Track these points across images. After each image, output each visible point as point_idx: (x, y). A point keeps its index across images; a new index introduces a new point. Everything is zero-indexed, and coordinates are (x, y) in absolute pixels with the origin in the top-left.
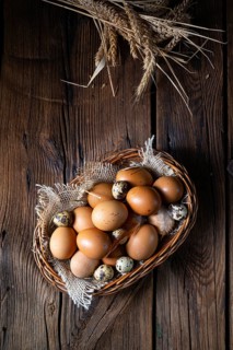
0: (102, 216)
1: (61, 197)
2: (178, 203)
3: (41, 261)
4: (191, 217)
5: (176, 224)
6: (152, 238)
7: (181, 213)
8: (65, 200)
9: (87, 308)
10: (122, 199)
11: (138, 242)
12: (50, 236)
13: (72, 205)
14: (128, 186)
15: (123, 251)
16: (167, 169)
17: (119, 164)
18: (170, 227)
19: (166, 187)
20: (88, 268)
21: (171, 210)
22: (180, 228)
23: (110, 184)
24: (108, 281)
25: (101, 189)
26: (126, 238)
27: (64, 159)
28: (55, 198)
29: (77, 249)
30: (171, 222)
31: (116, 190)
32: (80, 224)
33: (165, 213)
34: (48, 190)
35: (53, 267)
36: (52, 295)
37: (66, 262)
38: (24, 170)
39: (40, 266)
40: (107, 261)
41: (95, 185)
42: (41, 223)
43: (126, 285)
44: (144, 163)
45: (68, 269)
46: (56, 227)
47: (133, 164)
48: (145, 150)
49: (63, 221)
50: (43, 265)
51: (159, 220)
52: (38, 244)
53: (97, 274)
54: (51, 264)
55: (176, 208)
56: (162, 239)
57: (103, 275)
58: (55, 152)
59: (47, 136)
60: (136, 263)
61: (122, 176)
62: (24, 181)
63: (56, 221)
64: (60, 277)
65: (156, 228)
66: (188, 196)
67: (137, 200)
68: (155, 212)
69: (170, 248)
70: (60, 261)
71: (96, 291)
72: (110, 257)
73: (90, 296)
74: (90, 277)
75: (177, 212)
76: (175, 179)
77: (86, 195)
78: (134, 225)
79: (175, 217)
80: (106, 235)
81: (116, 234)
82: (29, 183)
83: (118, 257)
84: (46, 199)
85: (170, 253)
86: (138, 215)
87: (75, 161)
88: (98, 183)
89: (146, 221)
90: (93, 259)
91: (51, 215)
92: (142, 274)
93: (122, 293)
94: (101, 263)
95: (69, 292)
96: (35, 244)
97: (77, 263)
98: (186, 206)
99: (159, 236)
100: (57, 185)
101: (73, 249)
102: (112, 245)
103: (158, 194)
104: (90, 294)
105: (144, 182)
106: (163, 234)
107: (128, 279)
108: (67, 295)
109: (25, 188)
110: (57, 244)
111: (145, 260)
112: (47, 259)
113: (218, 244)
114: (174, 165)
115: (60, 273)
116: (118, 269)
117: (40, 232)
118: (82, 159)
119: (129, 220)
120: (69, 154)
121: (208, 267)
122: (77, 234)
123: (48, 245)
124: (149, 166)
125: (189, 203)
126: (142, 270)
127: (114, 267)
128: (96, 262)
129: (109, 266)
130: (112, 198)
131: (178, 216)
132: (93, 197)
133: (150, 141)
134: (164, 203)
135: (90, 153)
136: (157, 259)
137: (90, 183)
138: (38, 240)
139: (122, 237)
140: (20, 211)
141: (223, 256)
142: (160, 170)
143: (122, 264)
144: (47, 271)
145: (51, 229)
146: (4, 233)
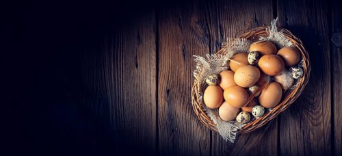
0: (243, 76)
1: (210, 64)
2: (296, 66)
3: (198, 110)
4: (306, 76)
5: (295, 81)
6: (278, 92)
7: (298, 73)
8: (213, 66)
9: (232, 142)
10: (255, 64)
11: (268, 95)
12: (204, 93)
13: (218, 70)
14: (259, 55)
15: (257, 102)
16: (287, 44)
17: (252, 39)
18: (291, 84)
19: (288, 55)
20: (232, 115)
21: (291, 71)
22: (298, 84)
23: (246, 53)
24: (247, 123)
25: (239, 57)
26: (258, 93)
27: (209, 36)
28: (207, 65)
29: (224, 101)
30: (291, 80)
31: (251, 58)
32: (225, 83)
33: (287, 74)
34: (201, 59)
35: (206, 114)
37: (216, 110)
38: (180, 45)
39: (197, 113)
40: (245, 109)
41: (234, 55)
42: (198, 82)
43: (260, 125)
44: (270, 37)
45: (217, 115)
46: (207, 85)
47: (261, 38)
48: (271, 28)
49: (213, 81)
50: (200, 112)
51: (283, 79)
52: (195, 98)
53: (239, 118)
54: (204, 112)
55: (295, 70)
56: (285, 93)
57: (243, 119)
58: (202, 31)
59: (197, 20)
60: (266, 110)
61: (255, 48)
62: (181, 53)
63: (208, 81)
64: (212, 121)
65: (280, 85)
66: (304, 61)
67: (267, 64)
68: (279, 73)
69: (290, 99)
70: (212, 109)
71: (238, 130)
72: (247, 106)
73: (235, 134)
74: (233, 121)
75: (296, 73)
76: (294, 49)
77: (229, 62)
78: (265, 82)
79: (294, 77)
80: (246, 89)
81: (252, 89)
82: (184, 55)
83: (254, 106)
84: (202, 66)
85: (291, 103)
86: (267, 75)
87: (217, 36)
88: (237, 53)
89: (273, 79)
90: (236, 108)
91: (204, 77)
92: (271, 118)
93: (257, 131)
94: (241, 110)
95: (220, 131)
96: (193, 98)
97: (224, 111)
98: (302, 68)
99: (283, 90)
100: (207, 55)
101: (222, 100)
102: (250, 98)
103: (282, 59)
104: (234, 132)
105: (270, 51)
106: (286, 89)
107: (261, 121)
108: (216, 133)
109: (182, 58)
110: (209, 98)
111: (272, 108)
112: (202, 108)
113: (325, 96)
114: (293, 38)
115: (212, 118)
116: (254, 114)
117: (196, 89)
118: (222, 36)
119: (262, 79)
120: (213, 33)
121: (318, 112)
122: (223, 91)
123: (203, 98)
124: (274, 39)
125: (304, 66)
126: (271, 115)
127: (250, 114)
128: (238, 110)
129: (247, 113)
130: (249, 64)
131: (297, 75)
132: (234, 64)
133: (275, 21)
134: (286, 66)
135: (228, 31)
136: (281, 107)
137: (231, 53)
138: (195, 95)
139: (257, 91)
140: (179, 73)
141: (329, 104)
142: (282, 42)
143: (257, 111)
144: (203, 117)
145: (204, 87)
146: (168, 91)
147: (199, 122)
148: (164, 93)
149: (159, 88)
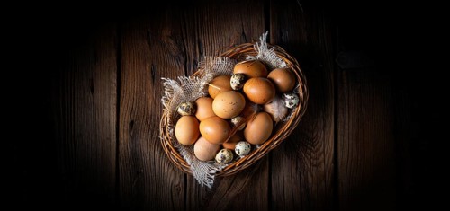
0: (222, 104)
1: (184, 89)
2: (290, 92)
3: (168, 146)
4: (302, 105)
5: (289, 111)
6: (267, 125)
7: (293, 101)
8: (187, 92)
9: (210, 187)
10: (240, 90)
11: (255, 128)
12: (175, 124)
13: (194, 96)
14: (245, 78)
15: (241, 136)
16: (280, 64)
17: (237, 58)
18: (283, 115)
19: (279, 78)
20: (210, 153)
21: (284, 99)
22: (293, 114)
23: (229, 76)
24: (229, 163)
25: (220, 80)
26: (244, 125)
27: (185, 54)
28: (179, 90)
29: (200, 136)
30: (284, 110)
31: (234, 81)
32: (202, 113)
33: (279, 102)
34: (172, 82)
35: (179, 152)
36: (178, 178)
37: (190, 147)
38: (148, 64)
39: (167, 151)
40: (227, 146)
41: (215, 77)
42: (167, 112)
43: (245, 166)
44: (259, 56)
45: (192, 154)
46: (180, 116)
47: (249, 58)
48: (260, 44)
49: (187, 110)
50: (170, 150)
51: (273, 108)
52: (165, 132)
53: (218, 157)
54: (176, 149)
55: (288, 97)
56: (276, 125)
57: (224, 158)
58: (176, 48)
59: (169, 33)
60: (253, 147)
61: (239, 69)
62: (149, 75)
63: (180, 110)
64: (185, 160)
65: (271, 116)
66: (300, 85)
67: (254, 90)
68: (269, 100)
69: (283, 133)
70: (185, 146)
71: (218, 172)
72: (229, 142)
73: (213, 177)
74: (212, 160)
75: (290, 100)
76: (288, 71)
77: (207, 86)
78: (251, 112)
79: (288, 105)
80: (227, 122)
81: (235, 121)
82: (153, 77)
83: (237, 142)
84: (172, 91)
85: (284, 138)
86: (254, 104)
87: (195, 54)
88: (217, 75)
89: (262, 109)
90: (214, 144)
91: (176, 105)
92: (259, 157)
93: (241, 174)
94: (221, 147)
95: (194, 174)
96: (161, 132)
97: (200, 148)
98: (298, 95)
99: (274, 122)
100: (180, 78)
101: (197, 135)
102: (232, 131)
103: (272, 85)
104: (212, 174)
105: (259, 74)
106: (277, 121)
107: (246, 161)
108: (192, 176)
109: (150, 82)
110: (182, 131)
111: (261, 145)
112: (173, 145)
113: (327, 129)
114: (287, 57)
115: (185, 157)
116: (237, 152)
117: (166, 121)
118: (201, 54)
119: (246, 108)
120: (190, 50)
121: (318, 150)
122: (199, 122)
123: (174, 132)
124: (264, 59)
125: (300, 92)
126: (259, 153)
127: (233, 151)
128: (217, 147)
129: (229, 150)
130: (231, 89)
131: (290, 104)
132: (213, 89)
133: (265, 36)
134: (277, 93)
135: (209, 48)
136: (272, 143)
137: (210, 76)
138: (164, 128)
139: (240, 124)
140: (146, 100)
141: (332, 140)
142: (273, 62)
143: (240, 148)
144: (174, 156)
145: (175, 118)
146: (132, 123)
147: (170, 163)
148: (127, 125)
149: (120, 120)
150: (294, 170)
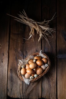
0: (31, 66)
2: (47, 63)
3: (19, 75)
4: (49, 66)
5: (46, 68)
6: (41, 70)
8: (24, 63)
9: (28, 84)
10: (35, 63)
11: (39, 71)
14: (36, 60)
15: (35, 73)
16: (44, 57)
17: (35, 56)
19: (44, 60)
20: (29, 76)
21: (45, 65)
22: (47, 68)
23: (33, 59)
25: (31, 60)
27: (23, 54)
28: (22, 62)
29: (26, 73)
31: (34, 61)
32: (27, 68)
34: (20, 61)
36: (21, 82)
37: (24, 75)
38: (15, 56)
40: (32, 75)
41: (30, 60)
42: (19, 67)
43: (36, 80)
44: (40, 55)
45: (24, 77)
46: (22, 68)
48: (40, 53)
49: (24, 67)
51: (43, 67)
53: (30, 78)
55: (46, 64)
56: (43, 71)
57: (32, 78)
58: (21, 53)
59: (20, 49)
60: (38, 75)
61: (35, 58)
62: (15, 59)
63: (22, 67)
67: (38, 63)
68: (42, 65)
71: (30, 81)
74: (29, 78)
75: (46, 65)
76: (46, 59)
77: (28, 62)
80: (32, 70)
81: (34, 69)
84: (20, 63)
85: (45, 73)
87: (26, 54)
88: (31, 59)
89: (40, 67)
91: (21, 66)
92: (39, 78)
93: (35, 82)
94: (31, 75)
96: (18, 72)
97: (26, 75)
99: (43, 70)
100: (22, 60)
101: (26, 72)
103: (42, 61)
105: (40, 59)
107: (37, 78)
108: (24, 82)
110: (22, 72)
111: (40, 75)
113: (55, 72)
114: (46, 56)
117: (19, 69)
119: (37, 67)
121: (53, 76)
122: (26, 70)
125: (49, 63)
127: (34, 76)
129: (33, 76)
130: (33, 62)
132: (29, 62)
133: (41, 51)
134: (44, 63)
135: (29, 53)
136: (42, 74)
137: (29, 59)
139: (35, 70)
140: (14, 65)
141: (56, 74)
142: (43, 57)
143: (35, 76)
144: (20, 77)
145: (21, 69)
146: (11, 70)
147: (19, 79)
149: (8, 69)
150: (47, 81)
